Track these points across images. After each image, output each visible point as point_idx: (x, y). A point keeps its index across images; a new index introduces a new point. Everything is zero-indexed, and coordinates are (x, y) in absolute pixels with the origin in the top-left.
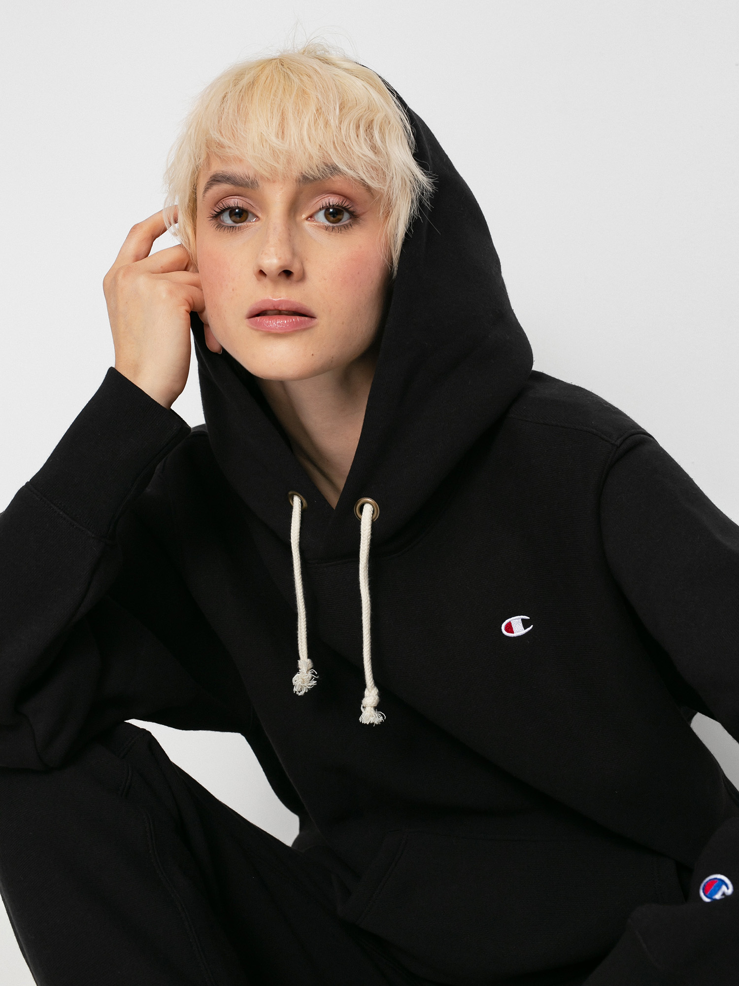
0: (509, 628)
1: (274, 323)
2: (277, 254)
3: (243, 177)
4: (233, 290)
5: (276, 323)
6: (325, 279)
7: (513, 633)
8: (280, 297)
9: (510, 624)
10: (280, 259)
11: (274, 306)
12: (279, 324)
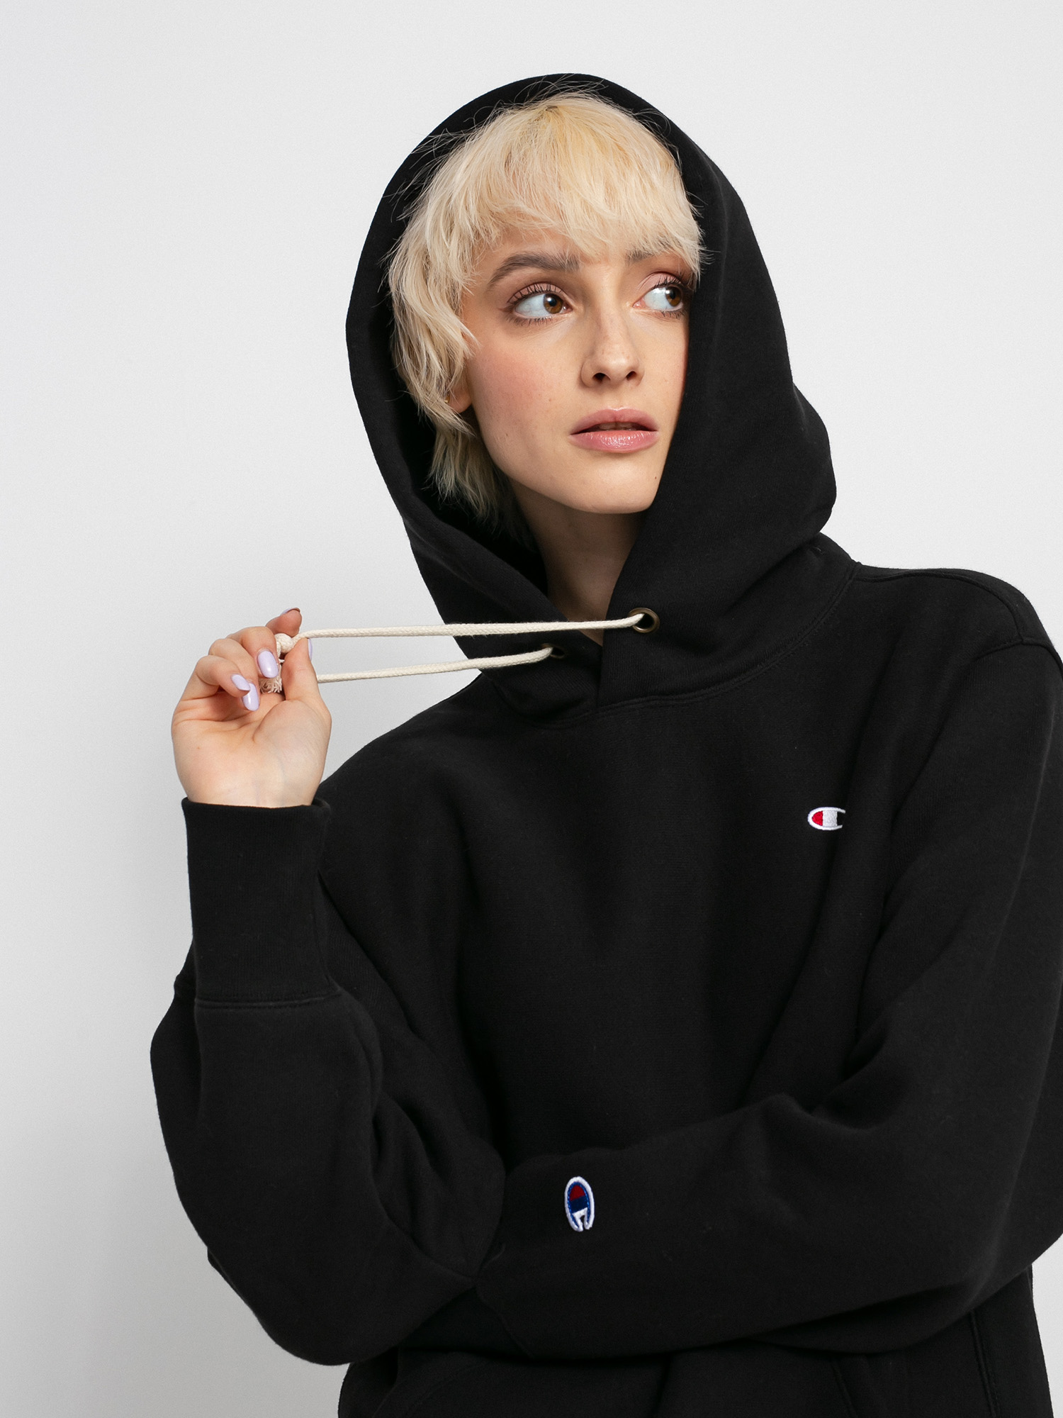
0: (819, 818)
1: (615, 441)
2: (623, 353)
3: (557, 257)
4: (550, 400)
5: (617, 440)
6: (666, 381)
7: (822, 825)
8: (621, 406)
9: (821, 813)
10: (628, 358)
11: (615, 418)
12: (622, 441)
